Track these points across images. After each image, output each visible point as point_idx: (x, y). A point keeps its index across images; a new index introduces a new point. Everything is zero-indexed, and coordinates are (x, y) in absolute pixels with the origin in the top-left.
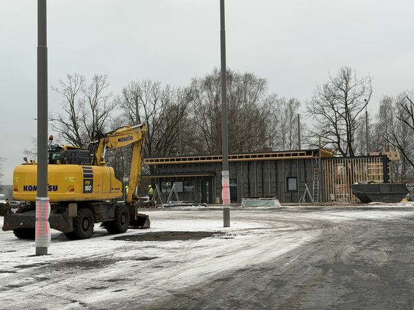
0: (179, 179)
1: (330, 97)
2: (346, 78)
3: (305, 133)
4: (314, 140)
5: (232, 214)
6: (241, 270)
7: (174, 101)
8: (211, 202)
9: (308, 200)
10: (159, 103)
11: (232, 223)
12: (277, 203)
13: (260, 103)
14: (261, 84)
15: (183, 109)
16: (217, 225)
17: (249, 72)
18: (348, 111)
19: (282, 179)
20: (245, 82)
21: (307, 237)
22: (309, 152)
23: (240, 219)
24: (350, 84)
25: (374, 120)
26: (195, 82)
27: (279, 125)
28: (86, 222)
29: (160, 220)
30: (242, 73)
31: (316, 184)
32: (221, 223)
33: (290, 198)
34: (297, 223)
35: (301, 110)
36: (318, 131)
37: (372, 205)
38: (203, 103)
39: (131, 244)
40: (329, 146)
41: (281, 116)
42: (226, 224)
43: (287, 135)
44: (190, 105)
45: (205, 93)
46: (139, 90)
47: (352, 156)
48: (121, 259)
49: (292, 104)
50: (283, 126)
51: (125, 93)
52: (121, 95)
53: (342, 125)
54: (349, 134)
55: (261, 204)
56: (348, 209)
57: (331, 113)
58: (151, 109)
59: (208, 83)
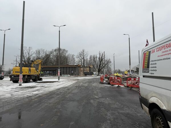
0: (48, 70)
1: (80, 55)
2: (84, 51)
3: (75, 62)
4: (77, 63)
5: (60, 78)
6: (62, 88)
7: (48, 53)
8: (55, 75)
9: (75, 75)
10: (44, 54)
11: (60, 79)
12: (69, 76)
13: (66, 55)
14: (67, 51)
15: (50, 55)
16: (57, 80)
17: (64, 49)
18: (84, 58)
19: (70, 71)
20: (64, 51)
21: (74, 82)
22: (76, 66)
23: (62, 79)
24: (84, 52)
25: (89, 60)
26: (53, 50)
27: (70, 59)
28: (29, 79)
29: (44, 79)
30: (63, 49)
31: (77, 72)
32: (58, 79)
33: (72, 74)
34: (73, 79)
35: (75, 57)
36: (78, 61)
37: (87, 76)
38: (54, 54)
39: (39, 84)
40: (80, 64)
41: (71, 58)
42: (59, 80)
43: (72, 62)
44: (51, 55)
45: (55, 52)
46: (40, 51)
47: (84, 66)
48: (38, 86)
49: (73, 56)
50: (71, 60)
51: (36, 51)
52: (35, 52)
53: (82, 60)
54: (84, 62)
55: (66, 76)
56: (83, 77)
57: (80, 58)
58: (42, 55)
59: (55, 50)
